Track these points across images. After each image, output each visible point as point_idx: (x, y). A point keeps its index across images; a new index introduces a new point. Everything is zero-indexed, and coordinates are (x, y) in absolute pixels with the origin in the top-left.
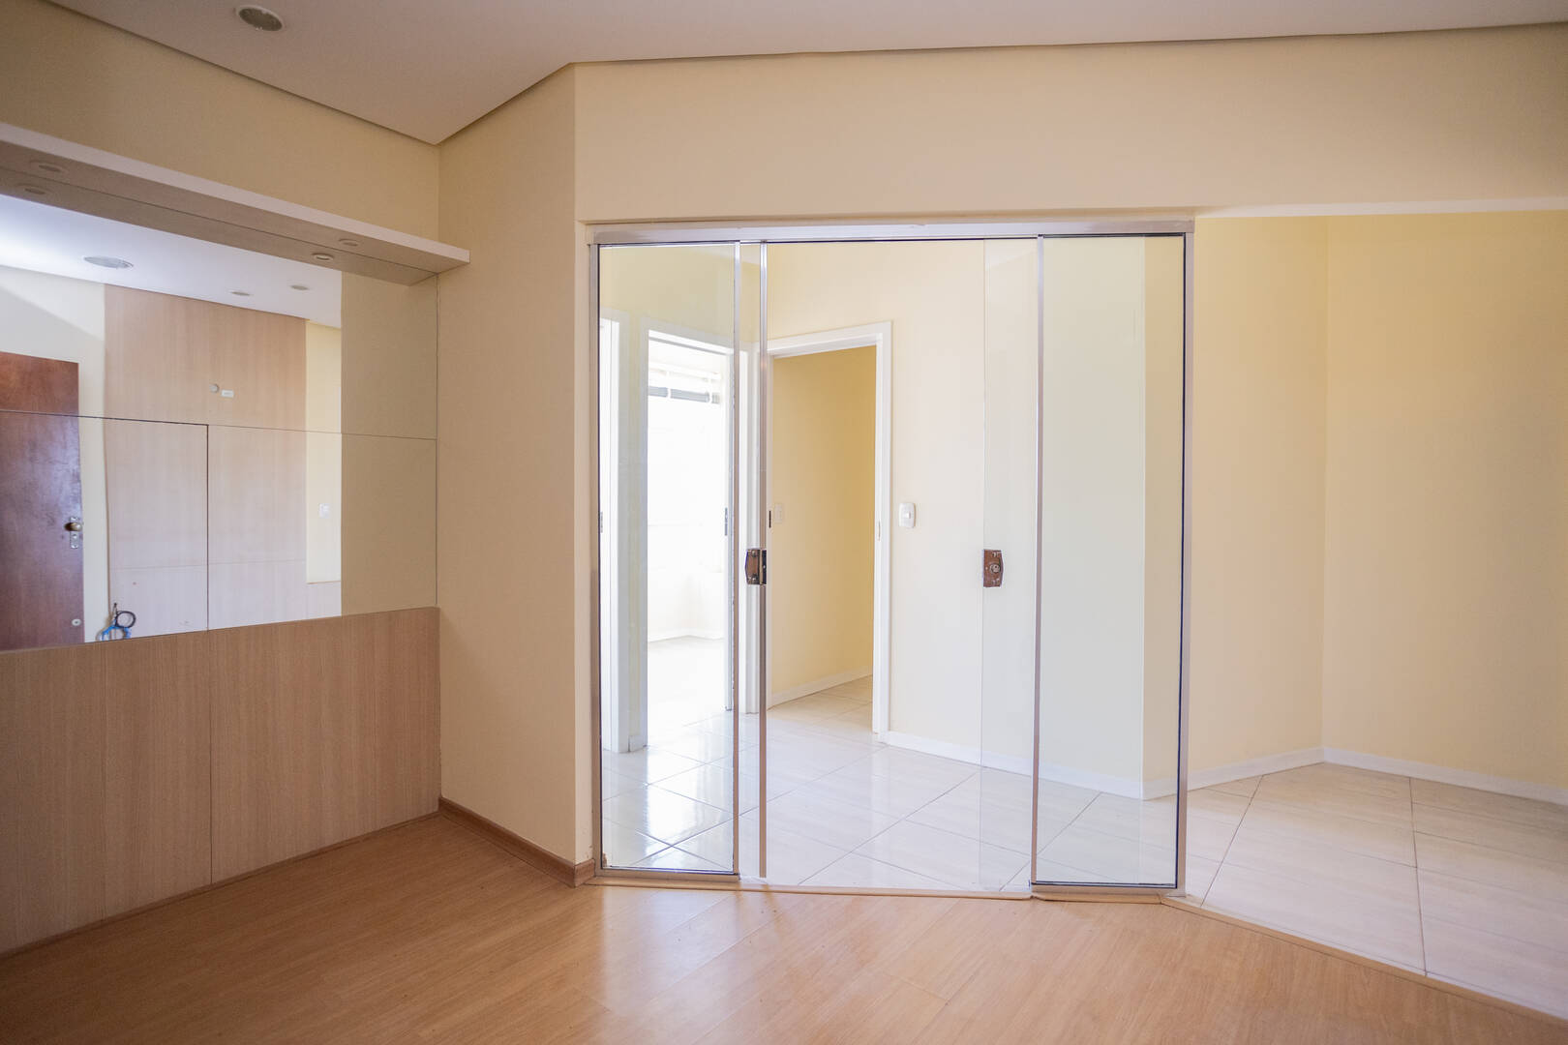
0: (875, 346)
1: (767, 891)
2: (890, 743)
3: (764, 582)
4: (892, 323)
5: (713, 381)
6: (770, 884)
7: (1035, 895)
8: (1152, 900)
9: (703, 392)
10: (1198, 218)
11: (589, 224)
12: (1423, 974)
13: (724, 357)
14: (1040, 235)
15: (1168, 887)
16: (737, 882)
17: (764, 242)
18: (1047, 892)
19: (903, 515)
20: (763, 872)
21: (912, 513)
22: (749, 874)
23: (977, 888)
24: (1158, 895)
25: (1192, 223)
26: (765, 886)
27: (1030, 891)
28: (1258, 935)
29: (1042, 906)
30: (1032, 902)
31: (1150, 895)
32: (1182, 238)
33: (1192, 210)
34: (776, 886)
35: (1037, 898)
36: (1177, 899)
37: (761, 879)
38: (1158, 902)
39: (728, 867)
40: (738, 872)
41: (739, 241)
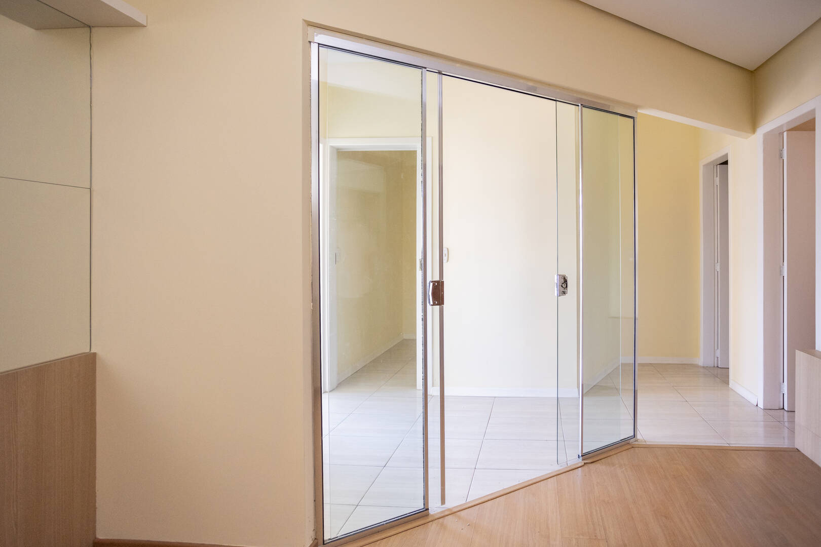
3: (443, 304)
6: (449, 507)
7: (586, 462)
8: (628, 447)
10: (638, 111)
12: (728, 445)
14: (581, 105)
15: (631, 438)
16: (427, 515)
18: (590, 458)
20: (444, 501)
21: (446, 253)
22: (435, 507)
23: (556, 468)
24: (629, 443)
25: (636, 113)
26: (448, 510)
27: (581, 460)
31: (626, 445)
32: (632, 120)
33: (637, 107)
34: (454, 507)
35: (587, 463)
36: (636, 443)
37: (443, 506)
38: (631, 446)
39: (421, 506)
40: (429, 507)
41: (426, 68)
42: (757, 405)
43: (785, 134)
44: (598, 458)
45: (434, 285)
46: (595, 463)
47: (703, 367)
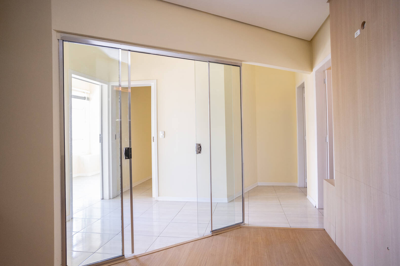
0: (151, 86)
1: (136, 258)
2: (159, 200)
3: (131, 158)
4: (157, 80)
5: (87, 93)
6: (136, 255)
7: (213, 234)
8: (238, 227)
9: (83, 96)
10: (243, 63)
11: (58, 32)
12: (290, 227)
13: (99, 86)
14: (209, 61)
15: (241, 223)
16: (124, 258)
17: (129, 50)
18: (215, 233)
19: (161, 134)
20: (133, 252)
21: (164, 134)
22: (128, 254)
23: (197, 237)
24: (239, 226)
25: (241, 64)
26: (135, 256)
27: (211, 234)
28: (262, 229)
29: (215, 237)
30: (212, 236)
31: (238, 226)
32: (239, 67)
33: (241, 61)
34: (138, 255)
35: (213, 235)
36: (244, 225)
37: (133, 254)
38: (240, 227)
39: (121, 254)
40: (125, 254)
41: (121, 49)
42: (316, 207)
43: (326, 71)
44: (221, 233)
45: (125, 149)
46: (218, 235)
47: (299, 188)
